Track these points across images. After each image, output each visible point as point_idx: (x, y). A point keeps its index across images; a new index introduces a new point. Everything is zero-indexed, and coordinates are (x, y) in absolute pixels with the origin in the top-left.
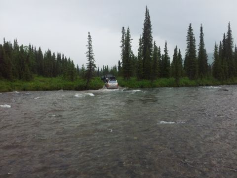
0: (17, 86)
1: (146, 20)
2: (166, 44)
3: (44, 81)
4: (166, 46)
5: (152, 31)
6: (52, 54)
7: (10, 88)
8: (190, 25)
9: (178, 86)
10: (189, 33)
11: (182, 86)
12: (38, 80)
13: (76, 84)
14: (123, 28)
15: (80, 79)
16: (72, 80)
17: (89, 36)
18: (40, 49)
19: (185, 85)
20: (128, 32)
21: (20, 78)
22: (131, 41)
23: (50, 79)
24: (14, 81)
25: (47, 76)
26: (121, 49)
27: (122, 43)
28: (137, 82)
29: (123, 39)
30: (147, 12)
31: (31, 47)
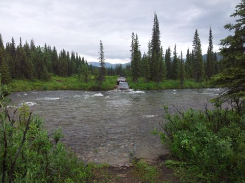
0: (38, 85)
1: (154, 25)
2: (175, 47)
3: (61, 81)
4: (175, 49)
5: (160, 36)
6: (66, 54)
7: (33, 88)
8: (196, 31)
9: (183, 88)
10: (195, 38)
11: (187, 88)
12: (56, 80)
13: (90, 85)
14: (133, 33)
15: (93, 80)
16: (86, 81)
17: (101, 44)
18: (54, 48)
19: (189, 87)
20: (137, 38)
21: (39, 78)
22: (139, 47)
23: (66, 79)
24: (35, 81)
25: (62, 76)
26: (131, 53)
27: (131, 48)
28: (144, 84)
29: (133, 44)
30: (156, 18)
31: (47, 47)
